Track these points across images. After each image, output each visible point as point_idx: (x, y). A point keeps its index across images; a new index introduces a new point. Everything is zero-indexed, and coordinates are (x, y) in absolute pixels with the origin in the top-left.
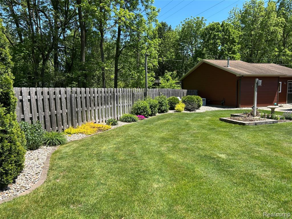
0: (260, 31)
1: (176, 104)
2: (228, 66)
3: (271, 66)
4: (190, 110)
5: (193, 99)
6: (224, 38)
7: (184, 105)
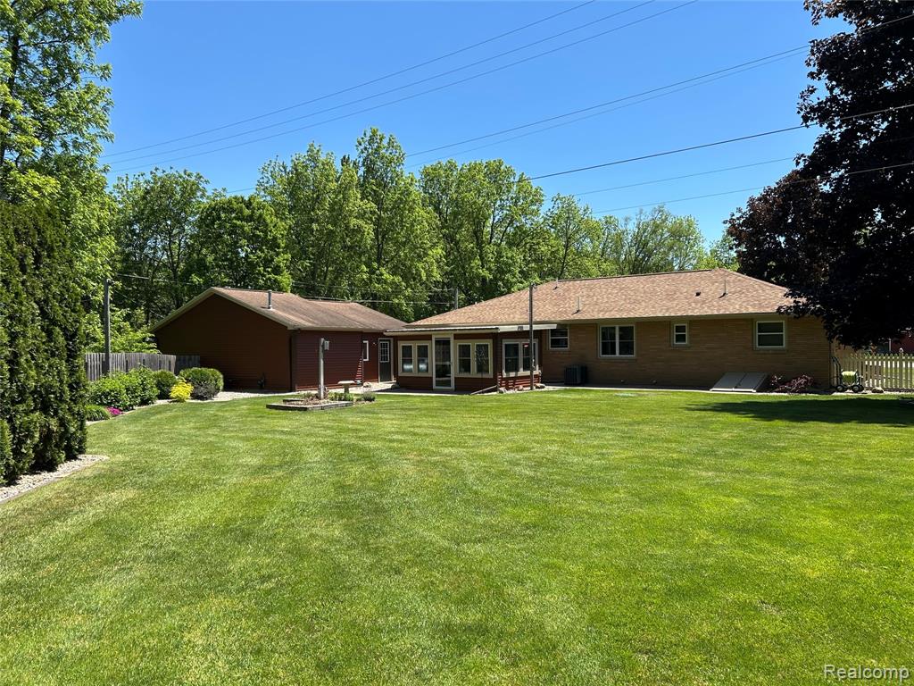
0: (330, 226)
1: (169, 386)
2: (269, 308)
3: (351, 308)
4: (201, 398)
5: (205, 375)
6: (254, 235)
7: (189, 388)
